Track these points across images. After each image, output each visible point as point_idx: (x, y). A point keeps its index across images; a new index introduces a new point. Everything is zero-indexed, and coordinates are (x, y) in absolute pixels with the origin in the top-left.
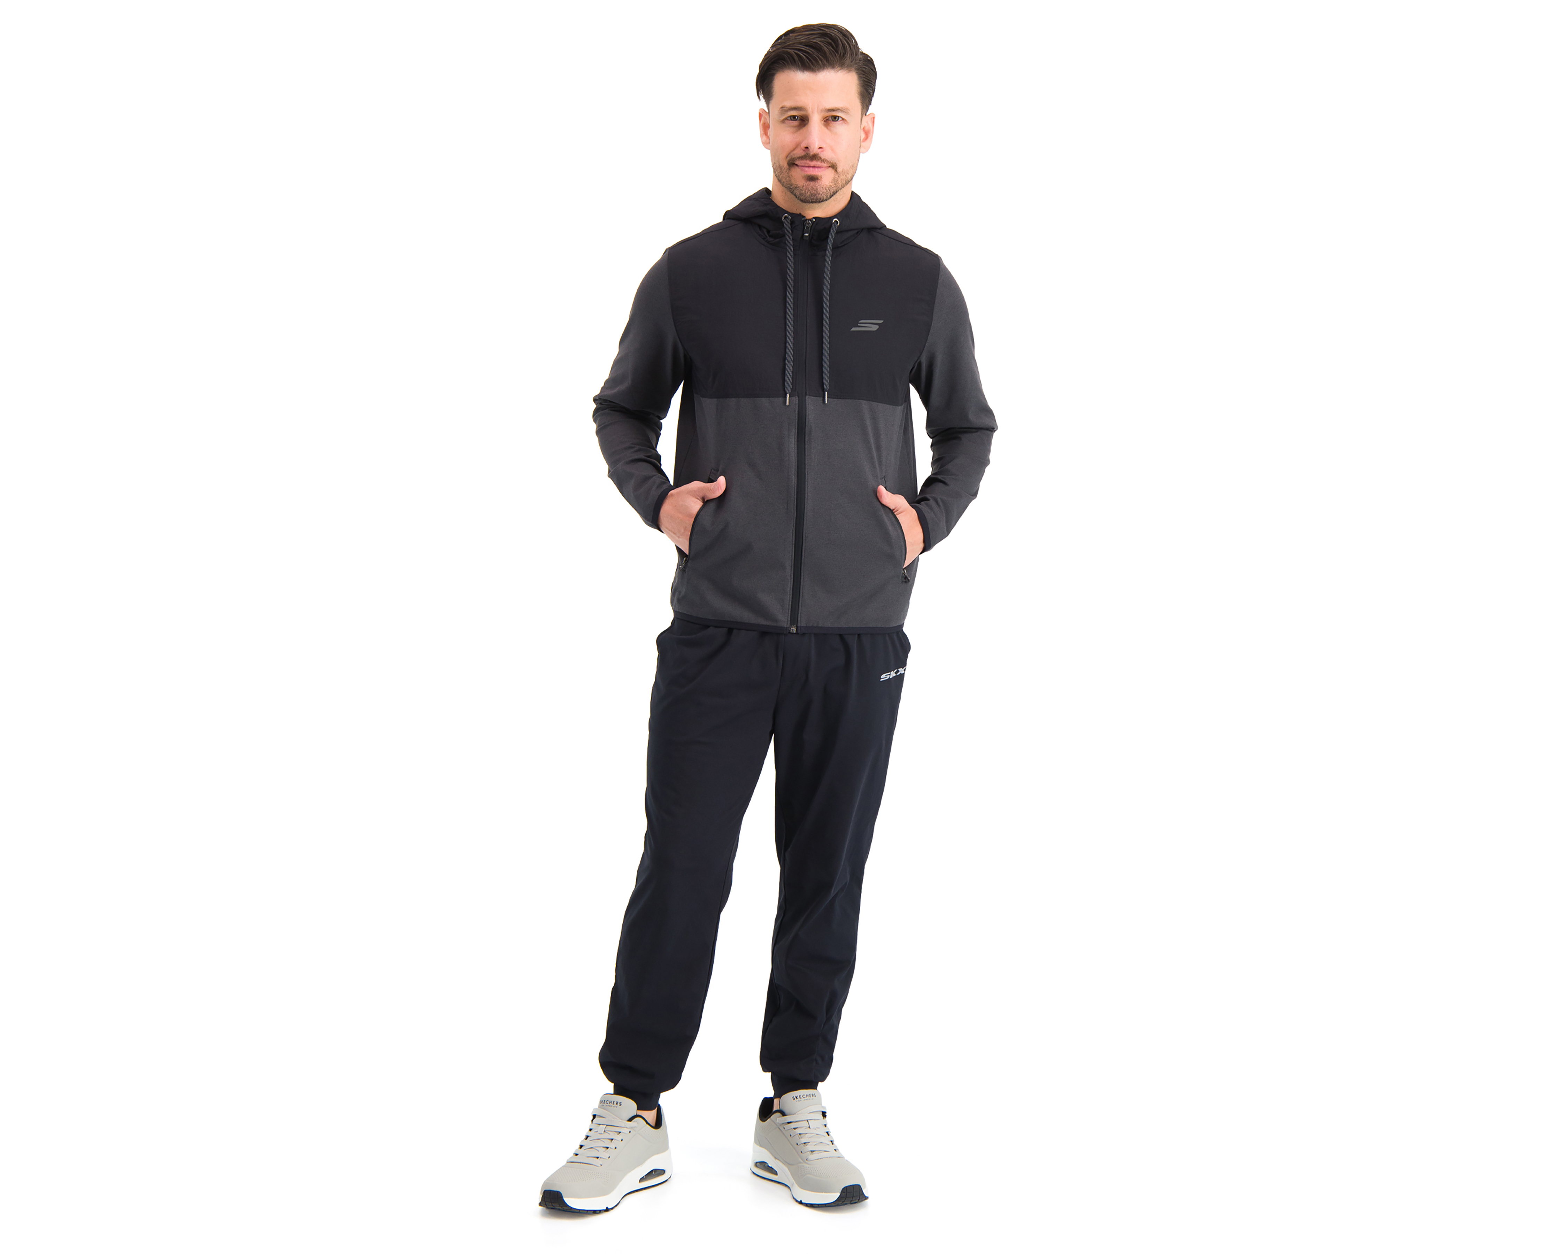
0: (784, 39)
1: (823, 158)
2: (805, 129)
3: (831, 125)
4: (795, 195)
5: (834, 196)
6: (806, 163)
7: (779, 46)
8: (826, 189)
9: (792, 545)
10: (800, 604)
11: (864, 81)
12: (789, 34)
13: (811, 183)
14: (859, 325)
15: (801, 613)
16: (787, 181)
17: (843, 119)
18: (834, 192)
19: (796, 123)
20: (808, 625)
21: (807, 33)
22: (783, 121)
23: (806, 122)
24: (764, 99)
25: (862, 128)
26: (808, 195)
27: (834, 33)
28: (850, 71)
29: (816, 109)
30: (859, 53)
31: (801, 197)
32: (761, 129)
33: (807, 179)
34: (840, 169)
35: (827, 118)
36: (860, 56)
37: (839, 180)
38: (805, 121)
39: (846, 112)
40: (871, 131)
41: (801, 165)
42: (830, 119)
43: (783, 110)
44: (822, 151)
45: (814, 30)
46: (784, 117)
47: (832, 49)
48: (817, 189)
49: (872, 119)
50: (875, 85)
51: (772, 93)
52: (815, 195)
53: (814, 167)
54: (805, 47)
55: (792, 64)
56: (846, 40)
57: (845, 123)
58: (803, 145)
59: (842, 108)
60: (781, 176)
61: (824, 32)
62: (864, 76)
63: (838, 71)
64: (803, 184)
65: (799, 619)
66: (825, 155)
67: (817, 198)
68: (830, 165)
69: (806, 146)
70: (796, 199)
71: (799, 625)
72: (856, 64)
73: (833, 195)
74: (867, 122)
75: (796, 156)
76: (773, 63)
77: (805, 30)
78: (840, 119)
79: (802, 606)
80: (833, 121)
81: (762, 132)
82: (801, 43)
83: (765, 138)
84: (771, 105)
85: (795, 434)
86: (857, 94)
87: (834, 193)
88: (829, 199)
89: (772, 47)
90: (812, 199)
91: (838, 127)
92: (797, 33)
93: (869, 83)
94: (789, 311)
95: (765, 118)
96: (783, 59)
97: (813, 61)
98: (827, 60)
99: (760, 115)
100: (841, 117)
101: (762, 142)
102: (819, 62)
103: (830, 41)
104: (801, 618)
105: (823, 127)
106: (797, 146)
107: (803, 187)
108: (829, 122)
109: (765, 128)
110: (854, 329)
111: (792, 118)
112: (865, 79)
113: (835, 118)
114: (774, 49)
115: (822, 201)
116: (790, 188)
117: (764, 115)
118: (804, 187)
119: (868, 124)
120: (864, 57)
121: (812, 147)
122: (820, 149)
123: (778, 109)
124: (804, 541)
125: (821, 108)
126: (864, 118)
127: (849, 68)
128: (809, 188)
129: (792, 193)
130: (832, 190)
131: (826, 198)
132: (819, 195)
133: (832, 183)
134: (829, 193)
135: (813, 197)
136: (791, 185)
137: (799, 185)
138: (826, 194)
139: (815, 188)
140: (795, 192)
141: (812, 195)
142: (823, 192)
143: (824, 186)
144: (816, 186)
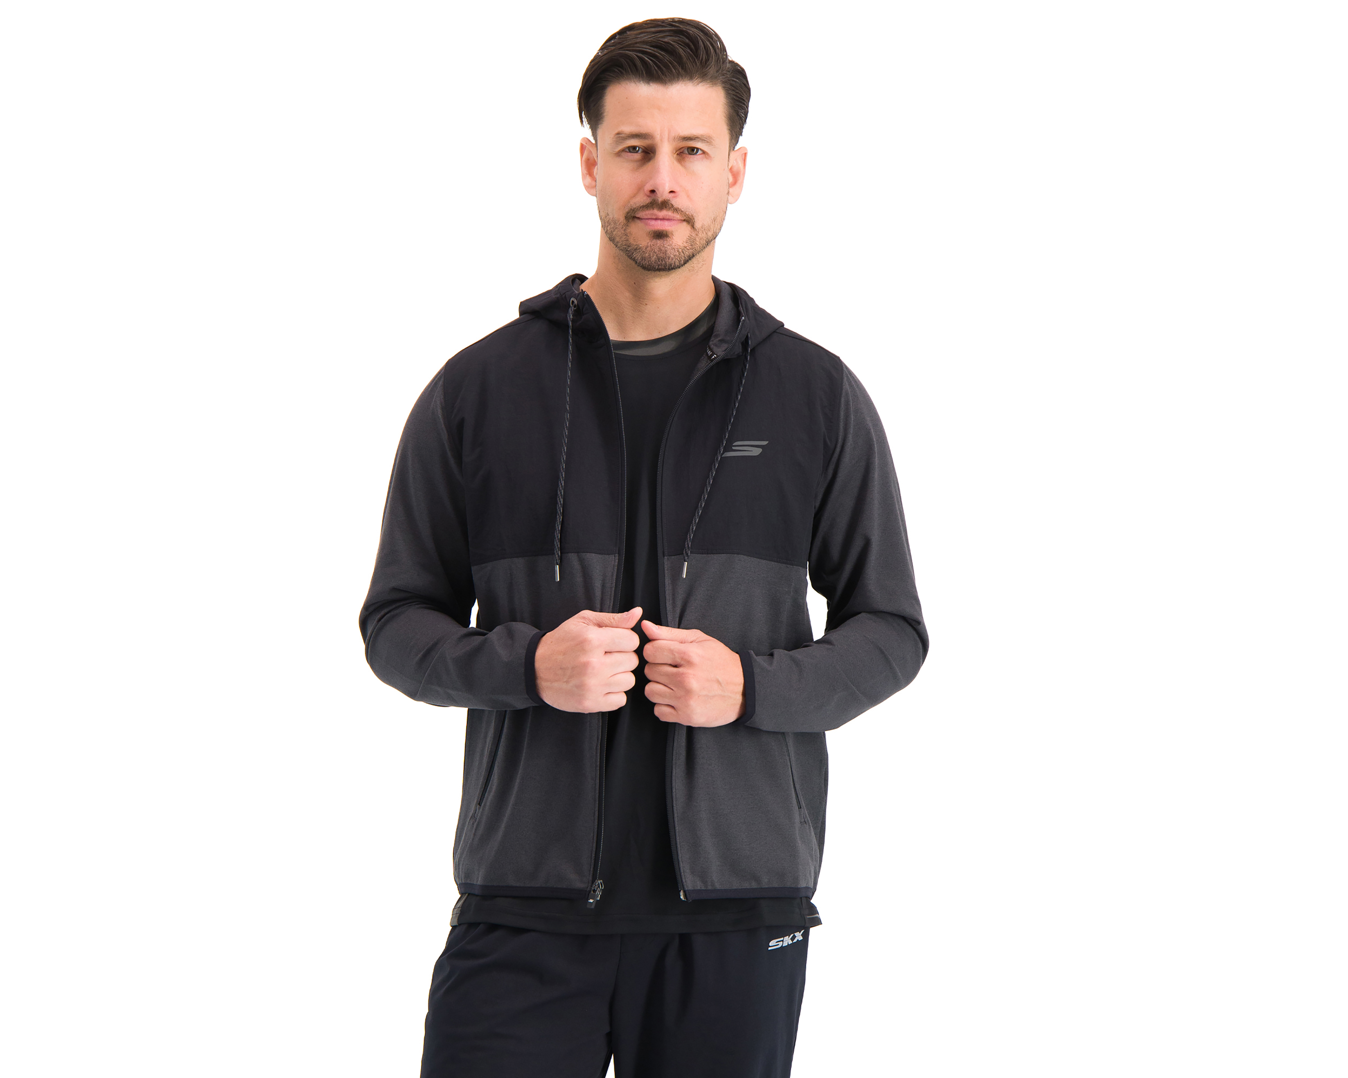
0: (619, 39)
1: (676, 206)
2: (649, 165)
3: (686, 159)
4: (634, 260)
5: (690, 261)
6: (652, 214)
7: (613, 48)
8: (678, 251)
11: (733, 99)
12: (625, 32)
13: (658, 242)
14: (733, 448)
16: (622, 241)
17: (704, 152)
18: (689, 256)
19: (637, 156)
21: (653, 30)
22: (619, 154)
23: (652, 155)
24: (589, 123)
25: (730, 167)
26: (653, 259)
27: (692, 31)
28: (716, 84)
29: (667, 135)
30: (727, 61)
31: (644, 263)
32: (584, 167)
33: (653, 236)
34: (698, 225)
35: (681, 151)
36: (728, 65)
37: (697, 239)
38: (649, 153)
39: (708, 142)
40: (742, 173)
41: (646, 217)
42: (686, 152)
43: (619, 137)
44: (674, 197)
45: (663, 26)
46: (620, 147)
47: (691, 53)
48: (666, 251)
49: (744, 155)
50: (747, 107)
51: (602, 113)
52: (663, 259)
53: (663, 219)
54: (652, 48)
55: (632, 72)
56: (709, 41)
57: (707, 158)
58: (648, 187)
59: (702, 135)
60: (614, 233)
61: (679, 28)
62: (734, 93)
63: (698, 84)
64: (646, 244)
66: (678, 202)
67: (666, 264)
68: (685, 218)
69: (651, 188)
70: (636, 266)
72: (723, 75)
73: (688, 261)
74: (736, 160)
75: (638, 205)
76: (605, 71)
77: (650, 25)
78: (700, 152)
80: (690, 154)
81: (585, 172)
82: (644, 42)
83: (588, 179)
84: (600, 132)
86: (724, 118)
87: (690, 258)
88: (682, 266)
89: (602, 49)
91: (697, 164)
92: (637, 30)
93: (741, 102)
95: (590, 152)
96: (621, 66)
97: (664, 69)
98: (682, 68)
99: (583, 148)
100: (701, 149)
101: (585, 185)
102: (671, 71)
103: (687, 41)
105: (676, 163)
106: (640, 188)
107: (646, 249)
108: (685, 155)
109: (589, 165)
110: (726, 454)
111: (631, 150)
112: (735, 97)
113: (693, 151)
114: (606, 51)
115: (673, 269)
116: (627, 251)
117: (588, 146)
118: (649, 249)
119: (737, 163)
120: (732, 66)
121: (661, 189)
122: (672, 194)
123: (612, 136)
125: (673, 135)
126: (732, 154)
127: (713, 80)
128: (656, 250)
129: (630, 257)
130: (687, 253)
131: (678, 264)
132: (669, 259)
133: (688, 244)
134: (683, 258)
135: (661, 262)
136: (629, 246)
137: (641, 246)
138: (678, 259)
139: (663, 249)
140: (634, 256)
141: (659, 259)
142: (675, 256)
143: (676, 247)
144: (665, 246)
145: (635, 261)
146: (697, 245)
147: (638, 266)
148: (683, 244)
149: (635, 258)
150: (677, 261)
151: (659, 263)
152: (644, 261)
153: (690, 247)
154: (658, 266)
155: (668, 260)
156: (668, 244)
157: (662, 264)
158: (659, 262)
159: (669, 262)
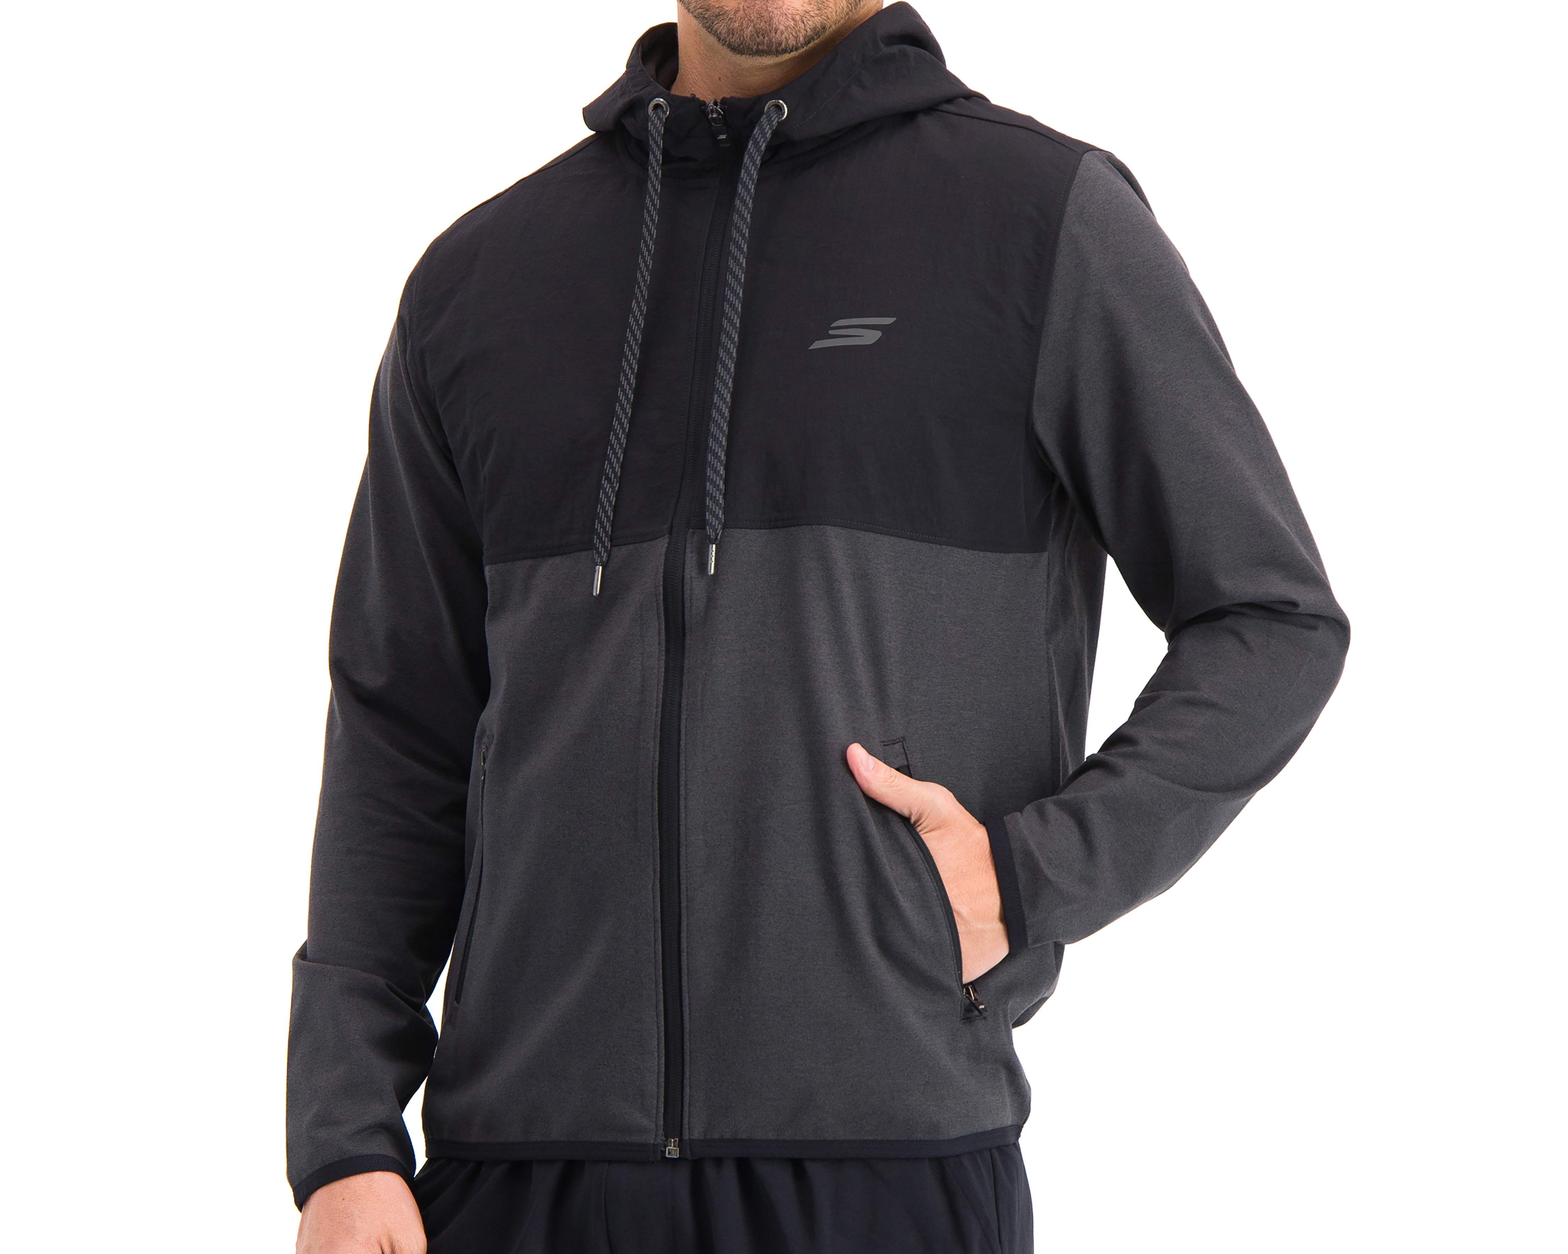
4: (715, 34)
8: (793, 19)
9: (655, 921)
10: (686, 1082)
14: (831, 332)
15: (690, 1105)
18: (817, 28)
20: (708, 1137)
26: (748, 32)
31: (732, 40)
48: (771, 18)
52: (765, 33)
64: (736, 6)
65: (686, 1121)
67: (771, 41)
70: (722, 47)
71: (686, 1136)
79: (691, 1087)
85: (660, 633)
90: (758, 45)
94: (631, 349)
104: (689, 1117)
107: (735, 14)
110: (817, 345)
116: (704, 18)
118: (739, 14)
124: (684, 911)
128: (752, 15)
129: (710, 29)
130: (810, 23)
131: (794, 43)
132: (776, 33)
133: (812, 6)
134: (802, 31)
135: (761, 37)
136: (707, 10)
137: (727, 9)
138: (794, 34)
139: (765, 14)
140: (715, 26)
141: (757, 33)
142: (787, 28)
143: (790, 12)
144: (770, 9)
145: (718, 37)
146: (830, 9)
147: (723, 45)
148: (802, 6)
149: (716, 31)
150: (791, 35)
151: (758, 40)
152: (731, 36)
153: (817, 12)
154: (758, 46)
155: (774, 34)
156: (775, 6)
157: (763, 42)
158: (758, 37)
159: (776, 38)
